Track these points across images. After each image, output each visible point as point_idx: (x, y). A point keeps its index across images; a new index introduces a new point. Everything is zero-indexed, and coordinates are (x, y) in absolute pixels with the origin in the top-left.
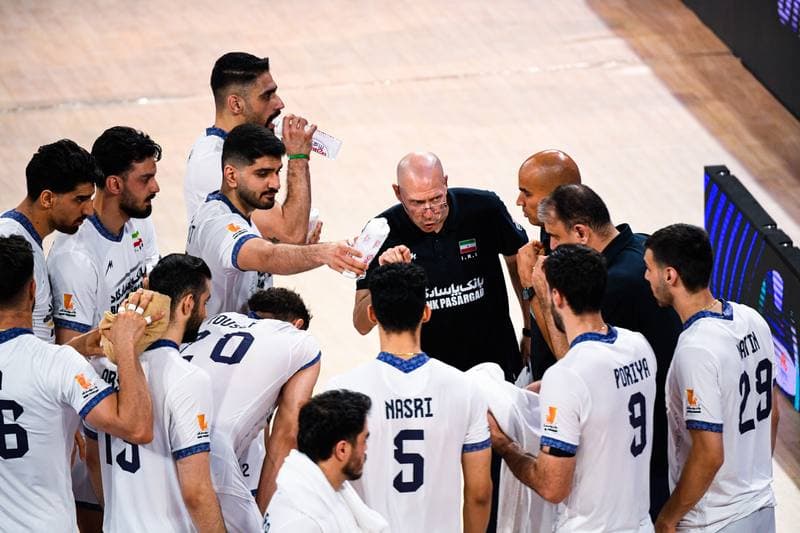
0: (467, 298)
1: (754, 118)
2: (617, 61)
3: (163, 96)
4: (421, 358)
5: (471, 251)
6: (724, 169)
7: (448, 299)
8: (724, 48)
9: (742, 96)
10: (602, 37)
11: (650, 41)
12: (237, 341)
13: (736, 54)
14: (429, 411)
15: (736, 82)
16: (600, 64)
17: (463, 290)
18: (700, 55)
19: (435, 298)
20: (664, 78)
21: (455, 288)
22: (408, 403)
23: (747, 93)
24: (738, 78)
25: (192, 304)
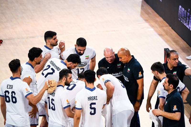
0: (119, 76)
1: (174, 39)
2: (147, 28)
4: (95, 88)
5: (120, 66)
6: (168, 49)
7: (115, 76)
8: (168, 25)
9: (171, 34)
10: (144, 23)
11: (153, 24)
13: (170, 26)
14: (97, 99)
16: (144, 28)
18: (163, 26)
20: (156, 31)
21: (117, 74)
22: (92, 97)
23: (172, 34)
24: (171, 31)
25: (65, 79)
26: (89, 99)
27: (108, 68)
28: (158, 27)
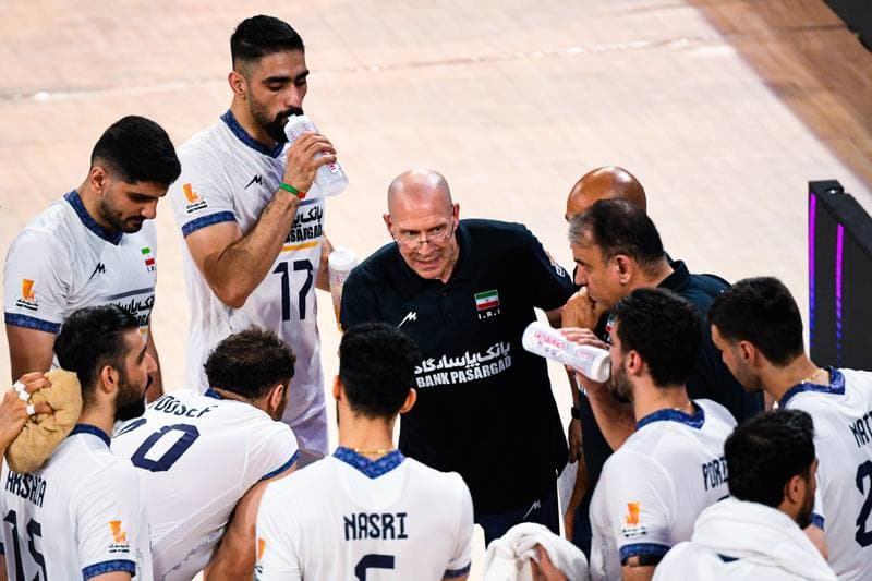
0: (486, 372)
2: (689, 39)
3: (69, 90)
4: (394, 458)
5: (492, 307)
6: (835, 185)
7: (461, 372)
8: (834, 19)
9: (860, 85)
11: (735, 11)
12: (175, 437)
13: (852, 29)
14: (402, 530)
15: (851, 66)
16: (666, 42)
17: (481, 360)
18: (801, 29)
19: (444, 370)
20: (752, 61)
21: (471, 358)
22: (374, 520)
24: (855, 61)
25: (115, 376)
26: (351, 529)
27: (411, 316)
28: (766, 33)
